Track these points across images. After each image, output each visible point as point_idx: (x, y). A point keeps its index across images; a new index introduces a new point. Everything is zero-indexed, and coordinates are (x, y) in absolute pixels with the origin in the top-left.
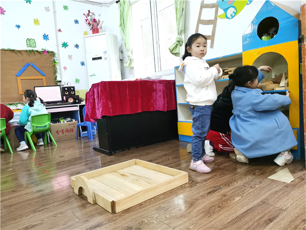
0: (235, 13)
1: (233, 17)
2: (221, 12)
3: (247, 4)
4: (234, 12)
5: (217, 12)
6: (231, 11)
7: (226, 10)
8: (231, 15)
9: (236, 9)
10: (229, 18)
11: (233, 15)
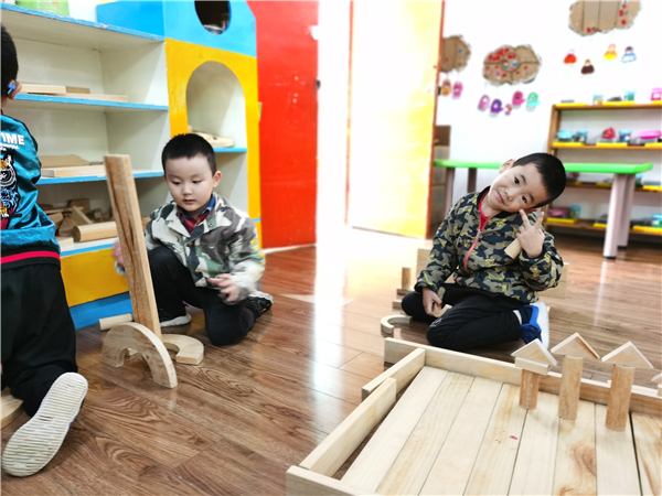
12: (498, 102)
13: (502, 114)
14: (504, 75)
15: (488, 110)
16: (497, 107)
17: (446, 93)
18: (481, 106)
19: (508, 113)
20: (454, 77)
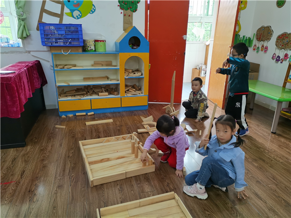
0: (81, 17)
1: (78, 18)
2: (66, 10)
3: (90, 13)
4: (79, 15)
5: (62, 9)
6: (76, 13)
7: (72, 11)
8: (77, 16)
9: (81, 13)
10: (75, 18)
11: (79, 17)
12: (279, 57)
13: (280, 62)
14: (283, 46)
15: (275, 60)
16: (278, 59)
17: (262, 50)
18: (273, 58)
19: (281, 62)
20: (265, 44)
